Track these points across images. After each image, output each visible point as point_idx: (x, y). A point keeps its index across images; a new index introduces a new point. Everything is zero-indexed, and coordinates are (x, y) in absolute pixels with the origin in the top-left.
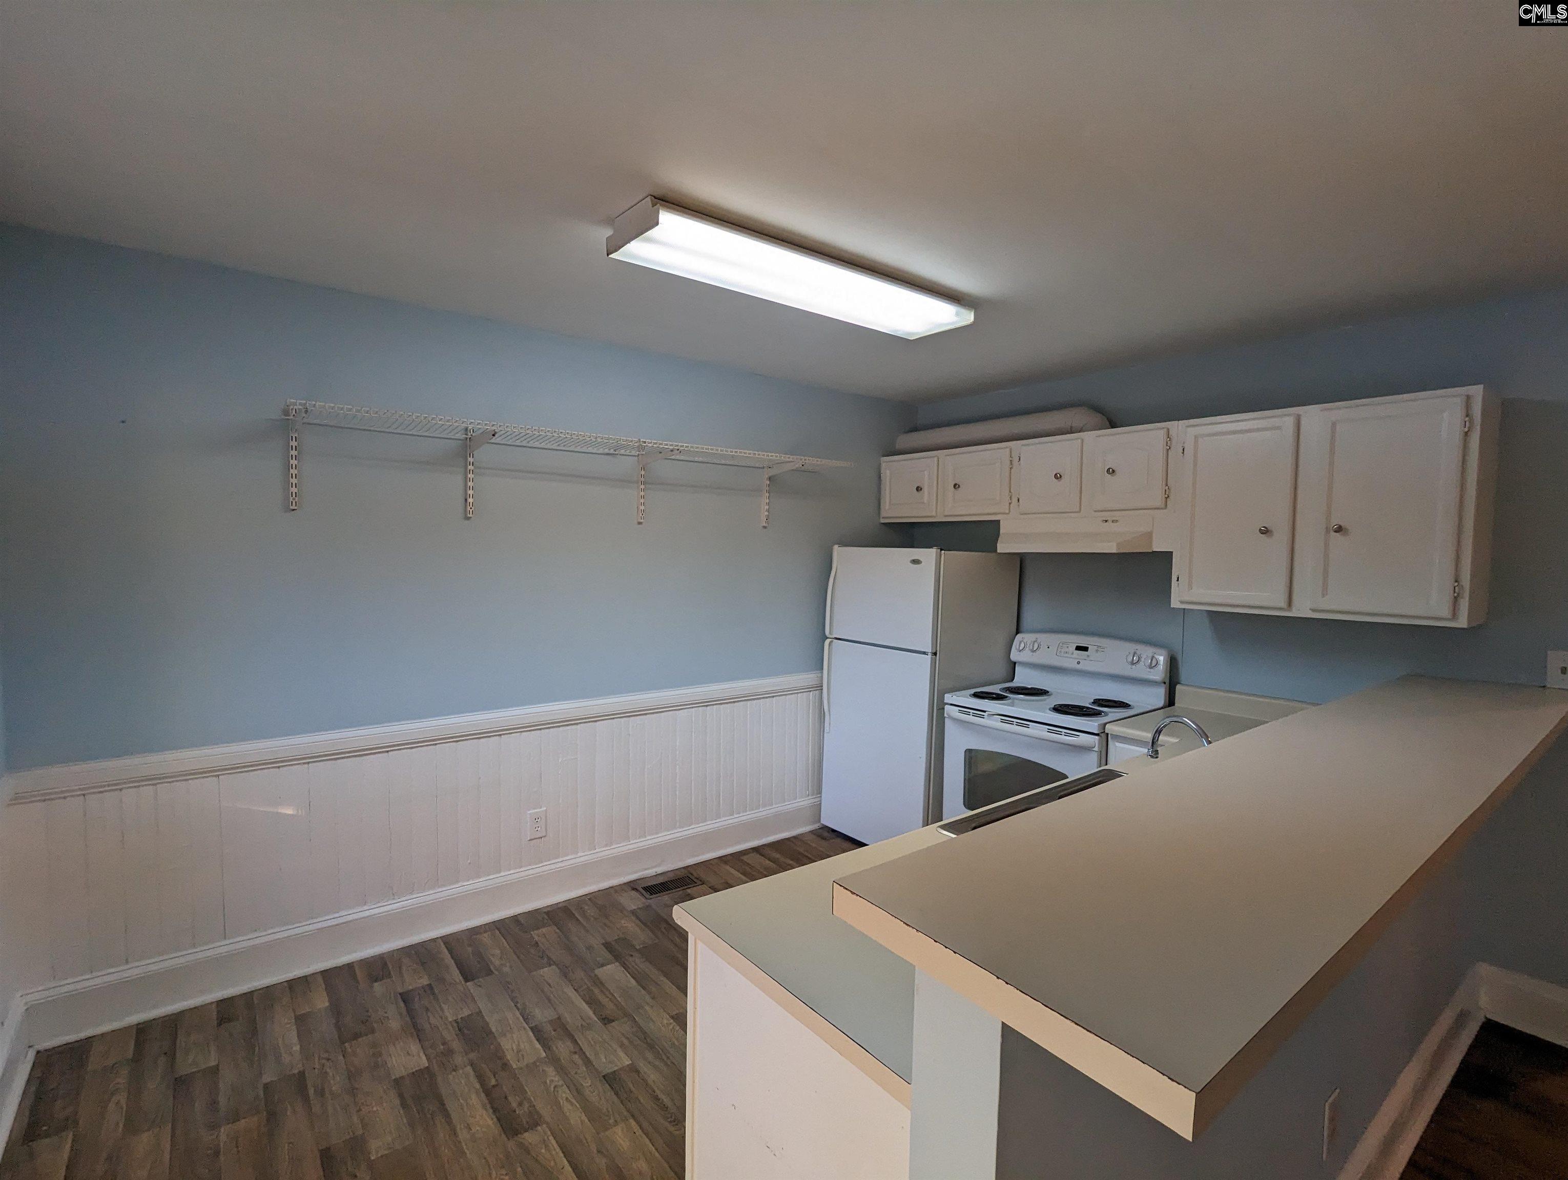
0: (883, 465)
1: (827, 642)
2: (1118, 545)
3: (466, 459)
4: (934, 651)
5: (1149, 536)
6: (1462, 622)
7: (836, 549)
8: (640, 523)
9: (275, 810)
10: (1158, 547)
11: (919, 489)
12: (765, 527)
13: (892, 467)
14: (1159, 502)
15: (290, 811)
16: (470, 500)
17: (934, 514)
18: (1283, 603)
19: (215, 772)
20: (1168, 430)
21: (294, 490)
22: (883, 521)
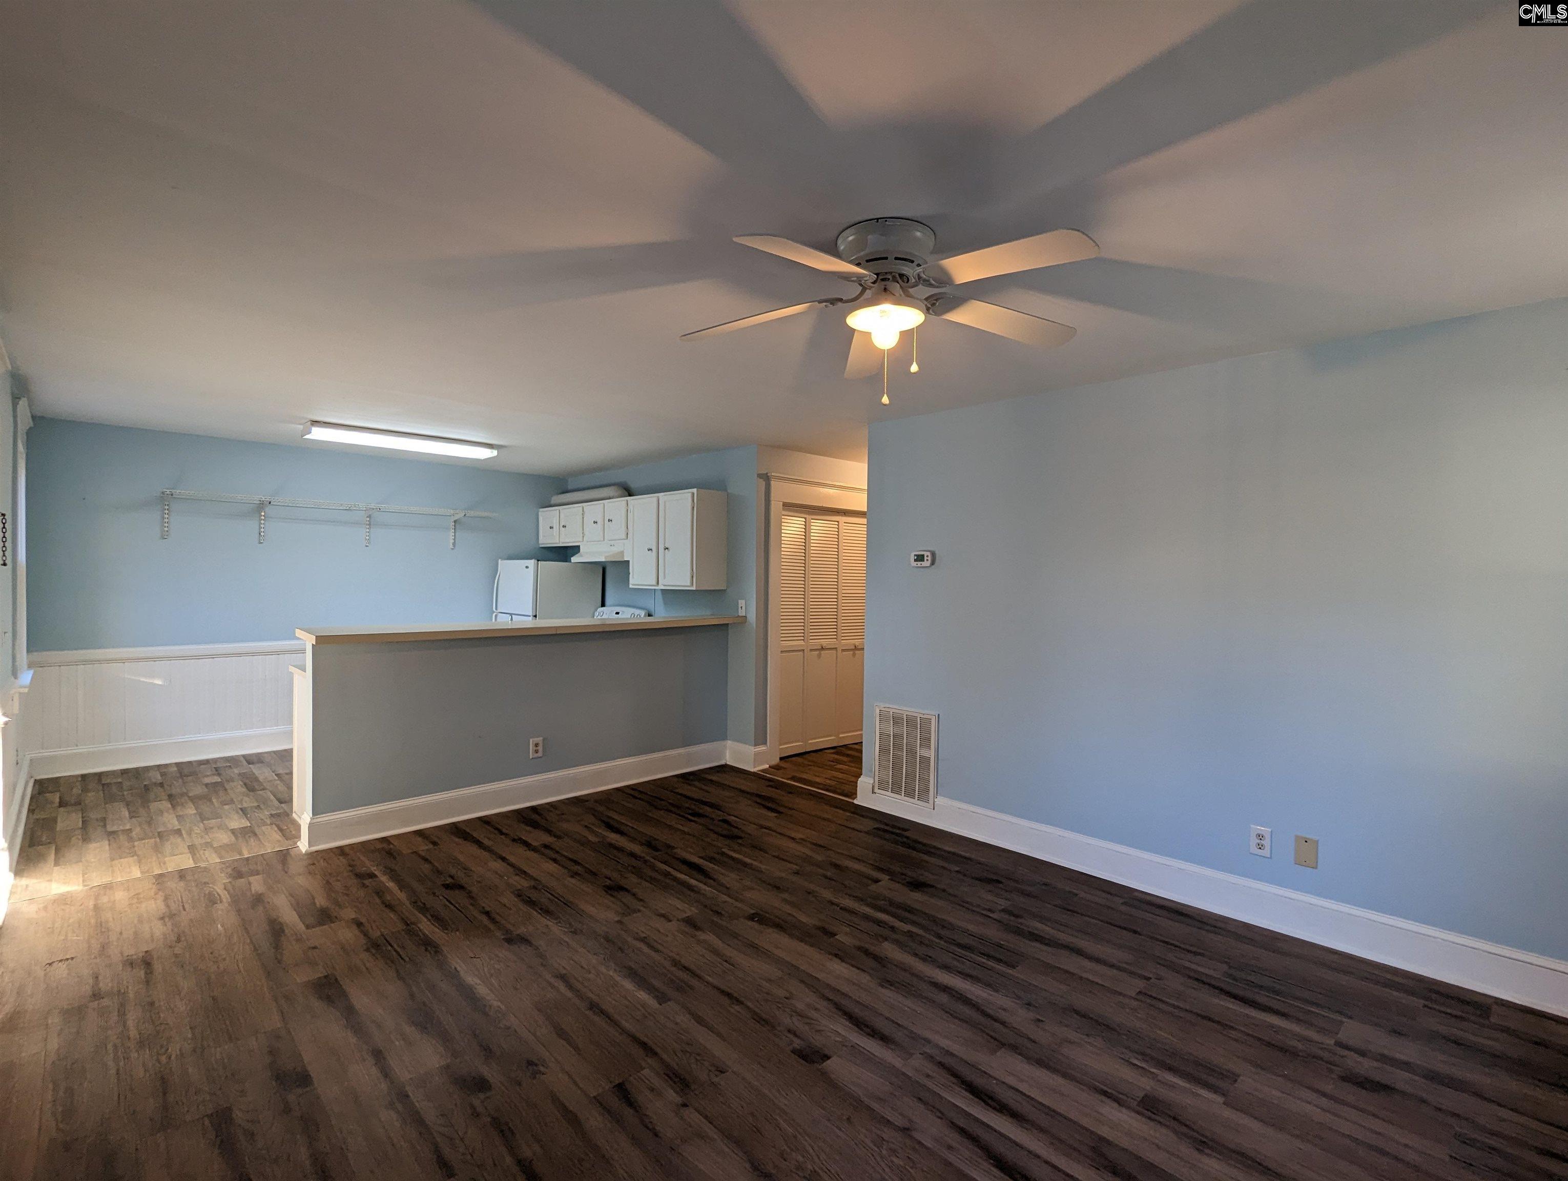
0: (540, 513)
1: (494, 614)
2: (605, 558)
3: (260, 513)
4: (534, 614)
5: (622, 553)
6: (694, 588)
7: (500, 560)
8: (367, 546)
9: (151, 681)
10: (626, 559)
11: (551, 528)
12: (452, 549)
13: (544, 514)
14: (624, 536)
15: (159, 682)
16: (262, 534)
17: (558, 541)
18: (654, 583)
19: (123, 661)
20: (627, 501)
21: (166, 529)
22: (541, 546)
